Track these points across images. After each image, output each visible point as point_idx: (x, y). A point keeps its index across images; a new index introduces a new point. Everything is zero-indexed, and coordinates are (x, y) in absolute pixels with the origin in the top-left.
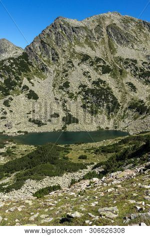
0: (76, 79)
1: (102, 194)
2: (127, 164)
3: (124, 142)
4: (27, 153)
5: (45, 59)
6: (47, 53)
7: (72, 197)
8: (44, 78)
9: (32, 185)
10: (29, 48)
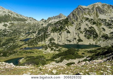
0: (83, 27)
1: (90, 67)
2: (99, 58)
3: (99, 49)
4: (65, 51)
5: (74, 20)
6: (74, 18)
7: (79, 67)
8: (73, 26)
9: (66, 61)
10: (69, 16)
